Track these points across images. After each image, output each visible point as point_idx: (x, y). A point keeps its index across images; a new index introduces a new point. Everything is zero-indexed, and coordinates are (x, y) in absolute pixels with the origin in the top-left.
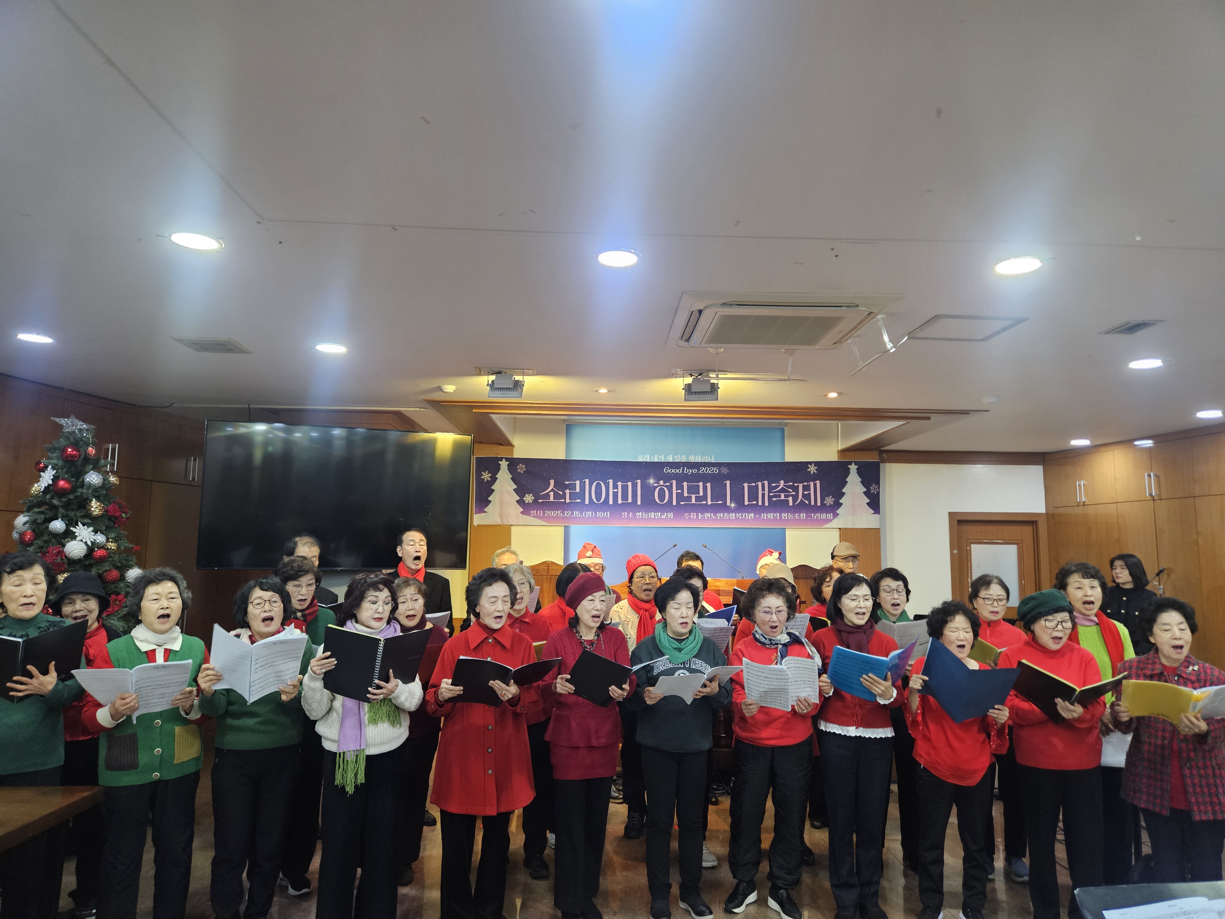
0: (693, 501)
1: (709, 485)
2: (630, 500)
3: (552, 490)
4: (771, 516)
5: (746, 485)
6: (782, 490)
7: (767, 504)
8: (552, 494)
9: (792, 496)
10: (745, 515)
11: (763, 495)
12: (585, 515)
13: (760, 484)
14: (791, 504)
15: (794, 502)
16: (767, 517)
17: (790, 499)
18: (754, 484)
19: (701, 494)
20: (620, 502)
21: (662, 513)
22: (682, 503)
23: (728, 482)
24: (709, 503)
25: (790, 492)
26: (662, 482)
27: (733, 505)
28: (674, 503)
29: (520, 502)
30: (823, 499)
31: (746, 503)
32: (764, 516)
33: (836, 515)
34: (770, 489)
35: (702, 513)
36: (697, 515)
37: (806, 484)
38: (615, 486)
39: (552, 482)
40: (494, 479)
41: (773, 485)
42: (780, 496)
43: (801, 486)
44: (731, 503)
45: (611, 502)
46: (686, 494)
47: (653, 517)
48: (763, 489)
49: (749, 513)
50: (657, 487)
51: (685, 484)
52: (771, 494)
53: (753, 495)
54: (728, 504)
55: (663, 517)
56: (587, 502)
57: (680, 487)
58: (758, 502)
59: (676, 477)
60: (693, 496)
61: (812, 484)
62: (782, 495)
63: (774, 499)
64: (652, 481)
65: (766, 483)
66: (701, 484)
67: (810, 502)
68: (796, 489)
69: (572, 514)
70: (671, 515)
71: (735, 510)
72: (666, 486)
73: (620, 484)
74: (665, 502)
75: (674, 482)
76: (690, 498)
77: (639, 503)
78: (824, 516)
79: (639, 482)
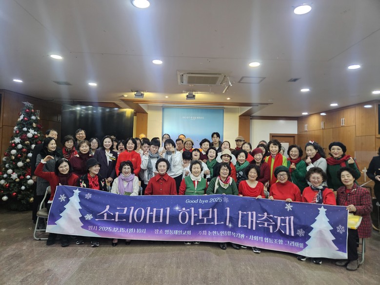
0: (205, 223)
1: (216, 210)
2: (161, 221)
3: (106, 212)
4: (256, 238)
5: (240, 212)
6: (266, 220)
7: (254, 229)
8: (105, 214)
9: (272, 225)
10: (238, 235)
11: (252, 221)
12: (128, 231)
13: (250, 213)
14: (271, 231)
15: (274, 230)
16: (254, 239)
17: (271, 227)
18: (245, 213)
19: (210, 217)
20: (154, 221)
21: (184, 230)
22: (197, 224)
23: (228, 209)
24: (216, 223)
25: (271, 222)
26: (184, 209)
27: (230, 225)
28: (192, 224)
29: (82, 219)
30: (295, 231)
31: (240, 226)
32: (251, 237)
33: (305, 245)
34: (257, 218)
35: (211, 231)
36: (207, 233)
37: (283, 218)
38: (152, 211)
39: (108, 207)
40: (68, 200)
41: (259, 215)
42: (264, 224)
43: (279, 219)
44: (229, 224)
45: (148, 222)
46: (200, 218)
47: (177, 233)
48: (252, 217)
49: (241, 233)
50: (181, 211)
51: (200, 210)
52: (257, 222)
53: (245, 221)
54: (227, 224)
55: (184, 234)
56: (130, 221)
57: (196, 212)
58: (248, 226)
59: (193, 205)
60: (205, 219)
61: (287, 218)
62: (266, 223)
63: (260, 226)
64: (177, 208)
65: (254, 213)
66: (211, 210)
67: (285, 232)
68: (275, 221)
69: (119, 230)
70: (189, 232)
71: (232, 230)
72: (187, 211)
73: (155, 210)
74: (186, 223)
75: (193, 209)
76: (203, 220)
77: (167, 223)
78: (297, 244)
79: (168, 209)
